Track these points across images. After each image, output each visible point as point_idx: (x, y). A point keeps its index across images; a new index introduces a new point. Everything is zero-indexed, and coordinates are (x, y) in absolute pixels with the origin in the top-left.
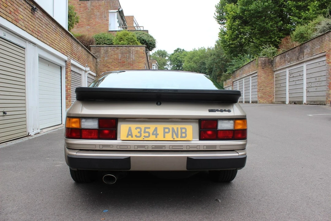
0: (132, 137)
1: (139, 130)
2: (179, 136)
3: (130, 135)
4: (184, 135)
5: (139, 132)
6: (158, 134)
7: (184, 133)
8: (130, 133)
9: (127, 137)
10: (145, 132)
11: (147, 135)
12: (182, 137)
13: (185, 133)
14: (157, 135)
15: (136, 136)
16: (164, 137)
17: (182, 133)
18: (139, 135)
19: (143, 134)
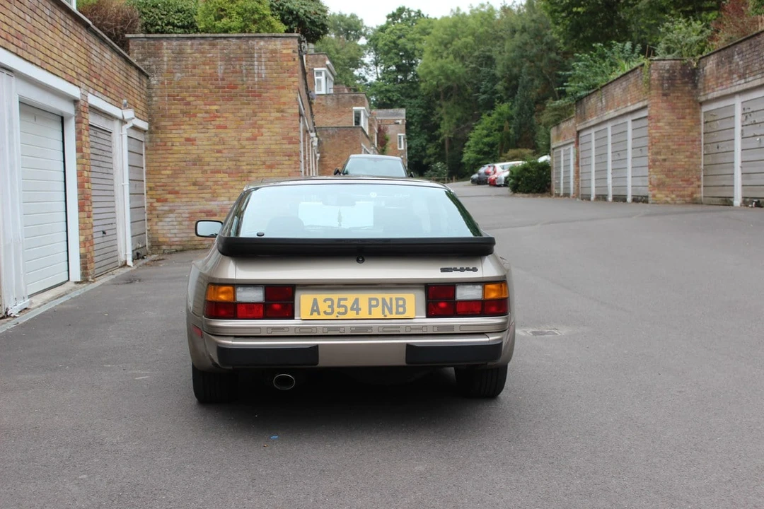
0: (319, 314)
1: (329, 303)
2: (394, 311)
3: (315, 311)
4: (401, 310)
5: (329, 307)
6: (360, 309)
7: (401, 306)
8: (315, 308)
9: (312, 314)
10: (339, 306)
11: (342, 310)
12: (397, 313)
13: (403, 306)
14: (358, 310)
15: (325, 312)
16: (370, 313)
17: (398, 306)
18: (329, 310)
19: (336, 310)
